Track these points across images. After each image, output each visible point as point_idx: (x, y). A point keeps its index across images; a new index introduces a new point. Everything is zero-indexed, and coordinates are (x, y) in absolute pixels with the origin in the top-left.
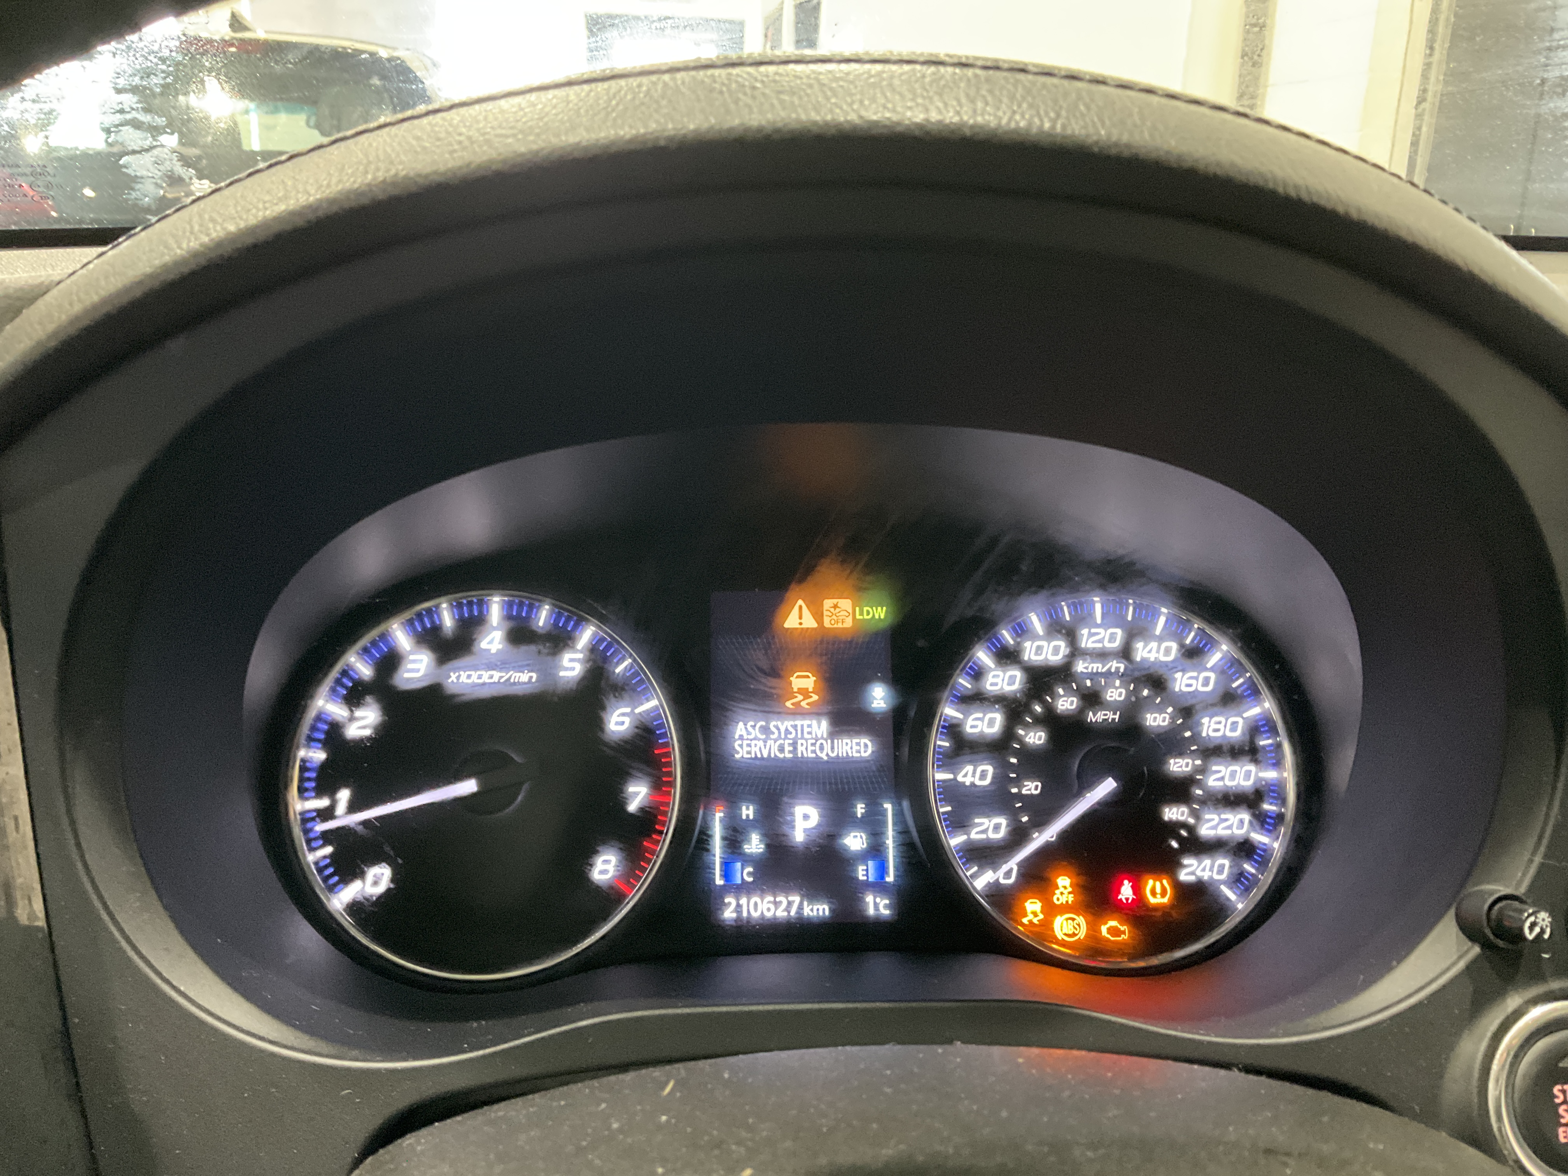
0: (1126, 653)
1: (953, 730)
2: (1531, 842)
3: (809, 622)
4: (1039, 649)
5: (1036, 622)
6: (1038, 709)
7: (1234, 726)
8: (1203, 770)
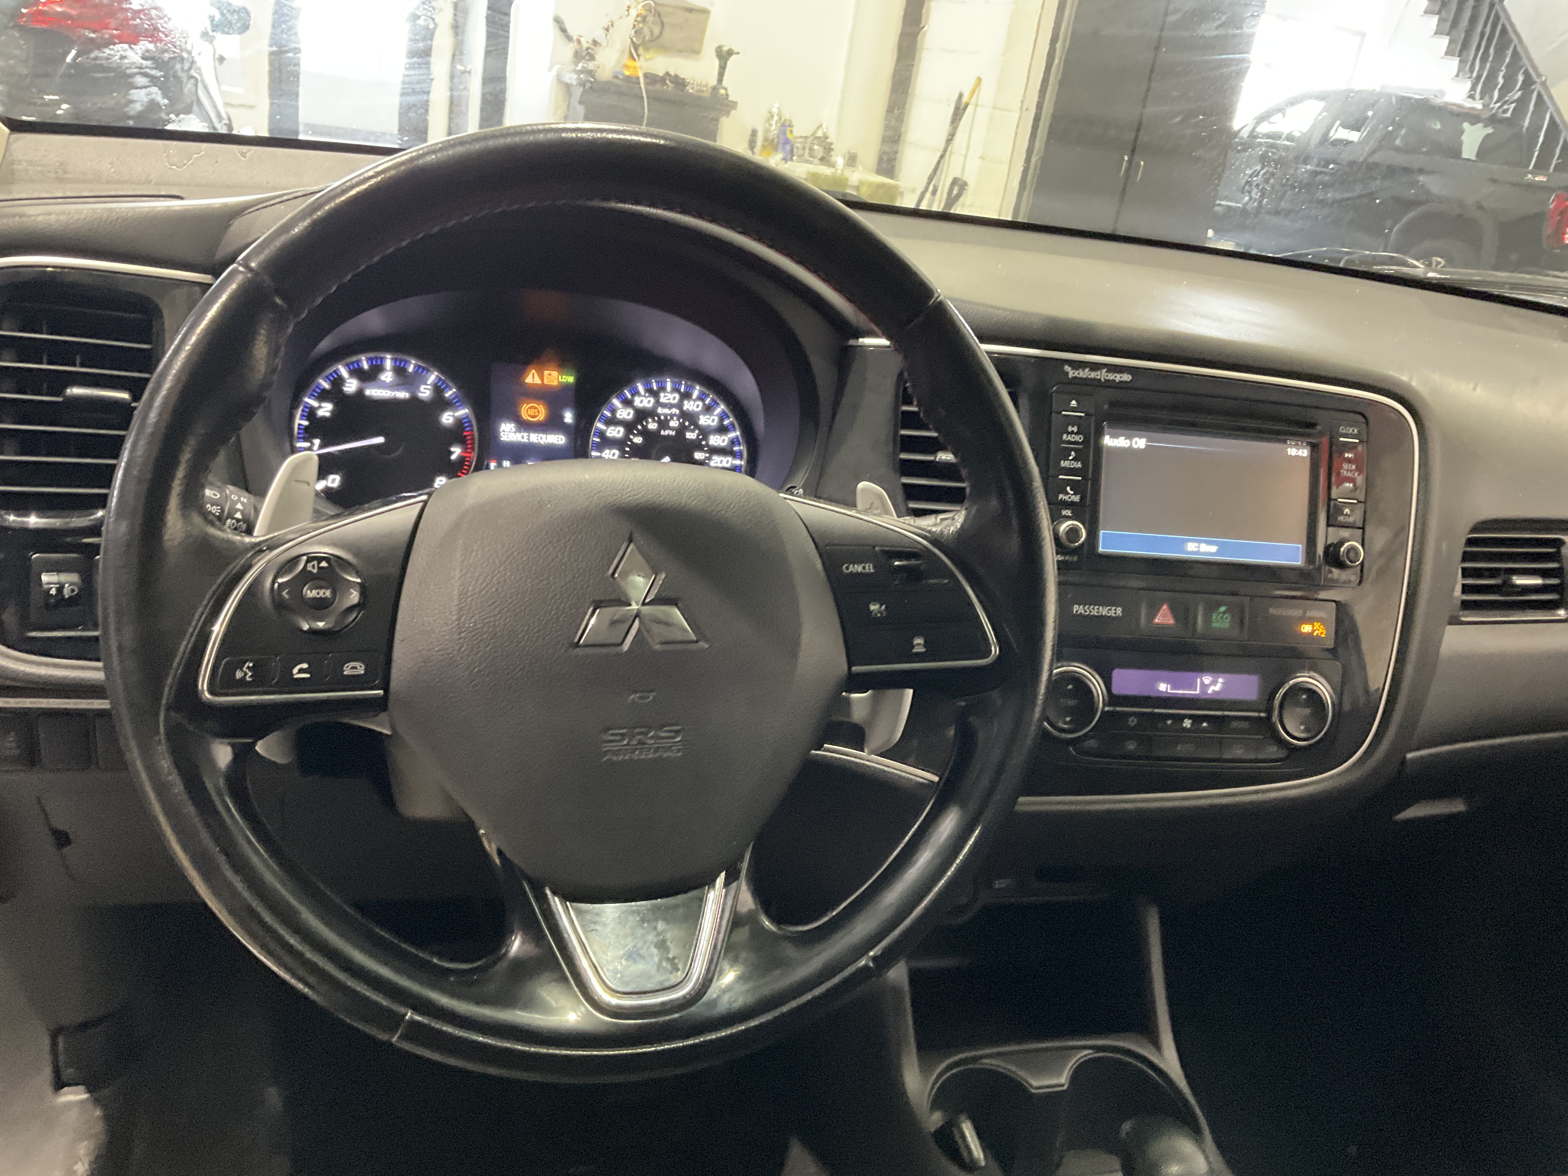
0: (679, 406)
1: (602, 434)
2: (806, 467)
3: (538, 381)
4: (642, 402)
5: (641, 388)
6: (640, 427)
7: (724, 441)
8: (709, 459)
